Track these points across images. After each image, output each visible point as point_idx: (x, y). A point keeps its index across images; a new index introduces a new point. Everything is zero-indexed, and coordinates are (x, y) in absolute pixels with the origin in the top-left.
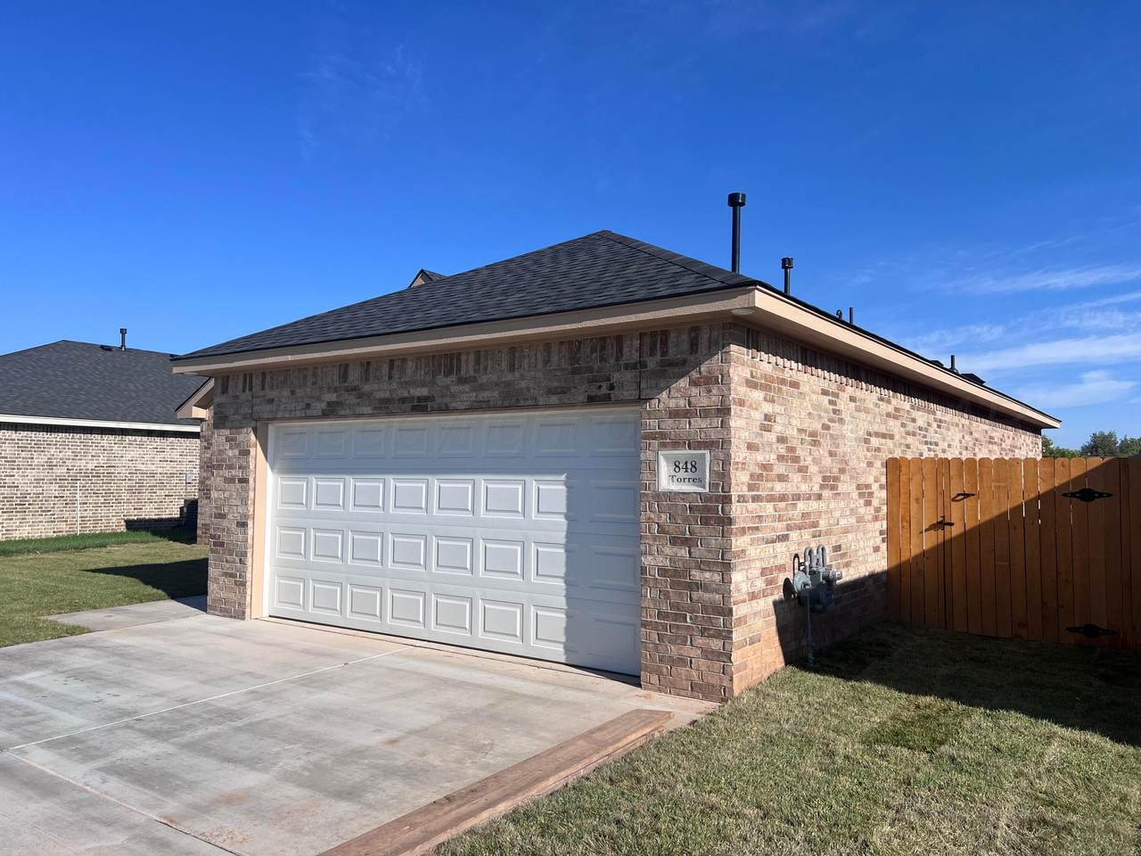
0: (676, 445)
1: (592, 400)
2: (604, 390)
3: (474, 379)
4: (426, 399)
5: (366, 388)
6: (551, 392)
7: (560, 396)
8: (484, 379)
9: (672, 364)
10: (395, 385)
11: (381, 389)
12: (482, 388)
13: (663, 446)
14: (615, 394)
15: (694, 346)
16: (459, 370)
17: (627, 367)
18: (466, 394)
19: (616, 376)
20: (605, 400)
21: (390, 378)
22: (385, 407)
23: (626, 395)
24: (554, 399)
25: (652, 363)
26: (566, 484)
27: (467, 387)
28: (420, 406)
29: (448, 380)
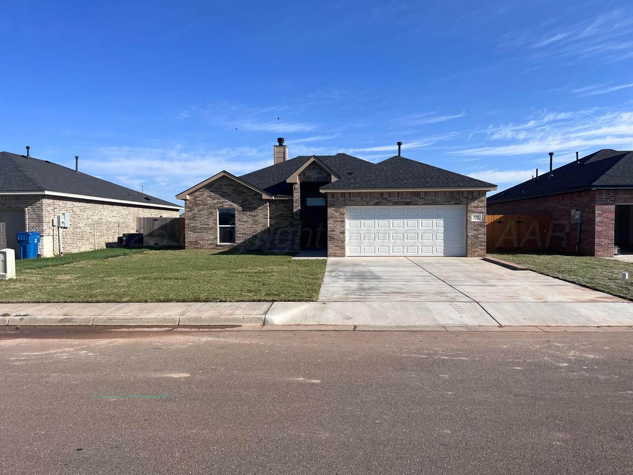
0: (475, 213)
1: (456, 204)
2: (459, 202)
3: (424, 198)
4: (410, 202)
5: (390, 199)
6: (445, 202)
7: (448, 202)
8: (427, 198)
9: (474, 198)
10: (399, 198)
11: (396, 199)
12: (427, 200)
13: (472, 213)
14: (461, 203)
15: (479, 195)
16: (420, 196)
17: (464, 198)
18: (422, 201)
19: (462, 199)
20: (460, 204)
21: (398, 196)
22: (396, 203)
23: (464, 203)
24: (447, 203)
25: (470, 197)
26: (443, 220)
27: (422, 200)
28: (408, 204)
29: (416, 198)
